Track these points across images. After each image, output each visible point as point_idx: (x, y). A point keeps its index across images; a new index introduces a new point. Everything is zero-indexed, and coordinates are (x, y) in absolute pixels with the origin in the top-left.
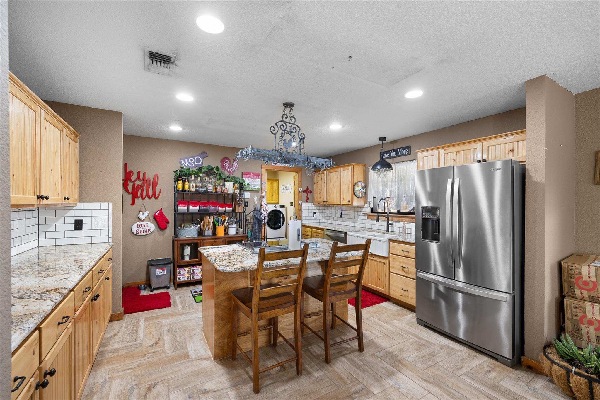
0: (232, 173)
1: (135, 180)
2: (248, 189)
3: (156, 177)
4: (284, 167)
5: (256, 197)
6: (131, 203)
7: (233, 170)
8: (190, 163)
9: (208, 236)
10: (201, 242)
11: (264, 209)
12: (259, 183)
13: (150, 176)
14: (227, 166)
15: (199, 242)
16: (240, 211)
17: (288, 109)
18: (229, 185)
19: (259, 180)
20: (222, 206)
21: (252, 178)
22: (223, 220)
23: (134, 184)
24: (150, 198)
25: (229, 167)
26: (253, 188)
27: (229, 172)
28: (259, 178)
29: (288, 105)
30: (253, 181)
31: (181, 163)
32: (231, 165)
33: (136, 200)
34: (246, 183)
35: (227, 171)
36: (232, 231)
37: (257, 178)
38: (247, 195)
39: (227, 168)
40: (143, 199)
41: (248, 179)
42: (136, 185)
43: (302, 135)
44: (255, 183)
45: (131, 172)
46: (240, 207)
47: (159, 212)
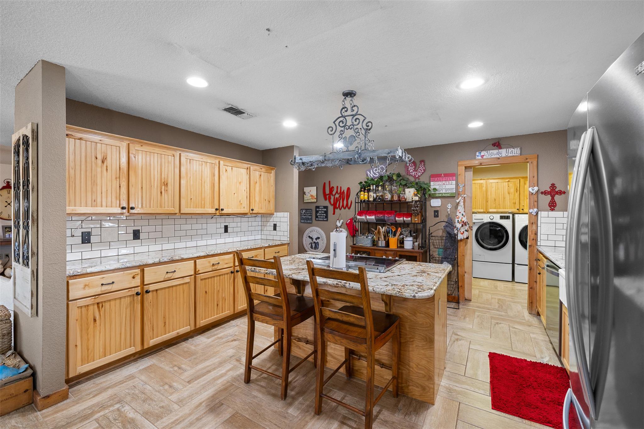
0: (417, 177)
1: (335, 194)
2: (437, 195)
3: (349, 189)
4: (499, 159)
5: (449, 205)
6: (333, 213)
7: (420, 174)
8: (375, 174)
9: (382, 247)
10: (373, 252)
11: (460, 221)
12: (454, 186)
13: (345, 189)
14: (412, 170)
15: (370, 251)
16: (417, 222)
17: (348, 99)
18: (410, 192)
19: (454, 182)
20: (400, 215)
21: (443, 181)
22: (393, 231)
23: (334, 197)
24: (345, 208)
25: (414, 171)
26: (444, 193)
27: (415, 177)
28: (453, 180)
29: (349, 94)
30: (444, 184)
31: (367, 175)
32: (416, 169)
33: (336, 210)
34: (432, 187)
35: (412, 175)
36: (409, 244)
37: (450, 180)
38: (435, 203)
39: (412, 173)
40: (340, 209)
41: (437, 183)
42: (336, 198)
43: (370, 124)
44: (448, 187)
45: (333, 187)
46: (417, 217)
47: (349, 220)
